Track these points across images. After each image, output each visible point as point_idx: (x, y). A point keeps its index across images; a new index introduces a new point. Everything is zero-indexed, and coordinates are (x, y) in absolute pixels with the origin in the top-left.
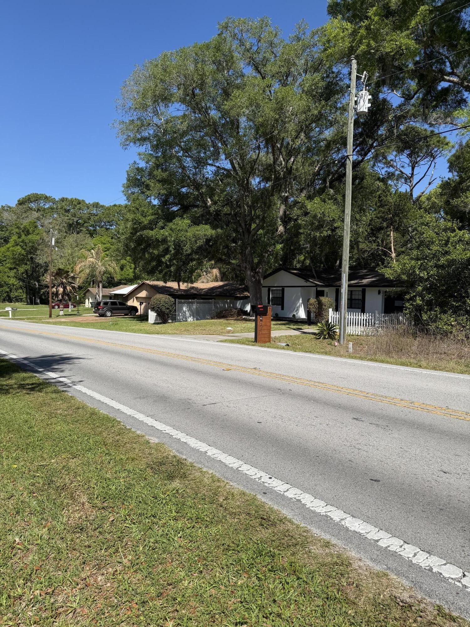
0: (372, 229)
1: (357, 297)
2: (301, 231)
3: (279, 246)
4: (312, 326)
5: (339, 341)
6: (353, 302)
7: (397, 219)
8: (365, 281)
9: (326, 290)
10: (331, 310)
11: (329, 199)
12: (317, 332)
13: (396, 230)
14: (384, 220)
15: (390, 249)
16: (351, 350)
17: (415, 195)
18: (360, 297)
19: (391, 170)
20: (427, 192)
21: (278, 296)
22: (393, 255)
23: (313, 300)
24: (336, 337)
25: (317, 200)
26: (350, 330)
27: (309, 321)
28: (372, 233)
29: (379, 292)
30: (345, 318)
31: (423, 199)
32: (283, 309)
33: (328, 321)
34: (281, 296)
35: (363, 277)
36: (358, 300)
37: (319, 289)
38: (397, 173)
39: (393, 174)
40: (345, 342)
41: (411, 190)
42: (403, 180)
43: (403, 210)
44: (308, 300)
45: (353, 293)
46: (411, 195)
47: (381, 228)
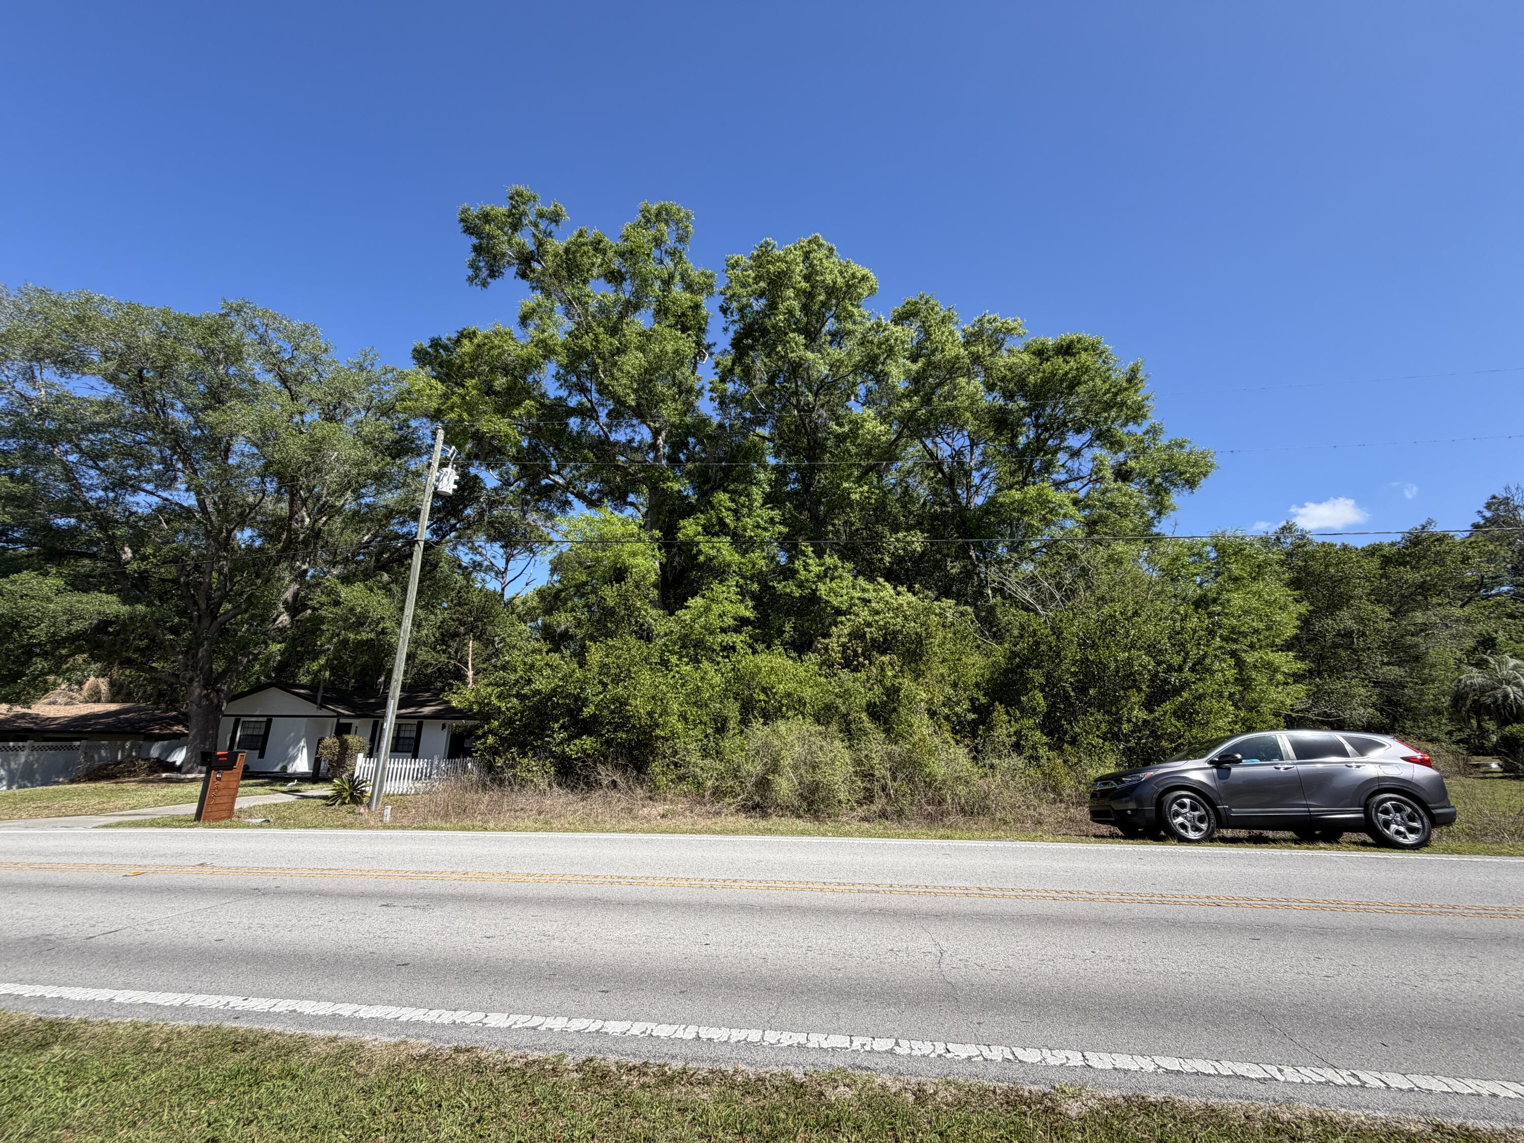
0: (442, 634)
1: (407, 735)
2: (324, 627)
3: (275, 647)
4: (320, 785)
5: (369, 805)
6: (401, 741)
7: (480, 624)
8: (427, 710)
9: (356, 722)
10: (361, 756)
11: (379, 588)
12: (329, 793)
13: (477, 638)
14: (462, 623)
15: (466, 664)
16: (387, 819)
17: (507, 596)
18: (413, 735)
19: (478, 558)
20: (523, 594)
21: (256, 732)
22: (470, 673)
23: (330, 741)
24: (365, 799)
25: (359, 586)
26: (391, 787)
27: (314, 777)
28: (443, 640)
29: (444, 727)
30: (384, 768)
31: (517, 602)
32: (261, 756)
33: (353, 775)
34: (262, 732)
35: (423, 704)
36: (410, 738)
37: (342, 721)
38: (486, 563)
39: (480, 565)
40: (380, 806)
41: (503, 589)
42: (493, 574)
43: (488, 614)
44: (320, 740)
45: (403, 728)
46: (502, 595)
47: (456, 635)
